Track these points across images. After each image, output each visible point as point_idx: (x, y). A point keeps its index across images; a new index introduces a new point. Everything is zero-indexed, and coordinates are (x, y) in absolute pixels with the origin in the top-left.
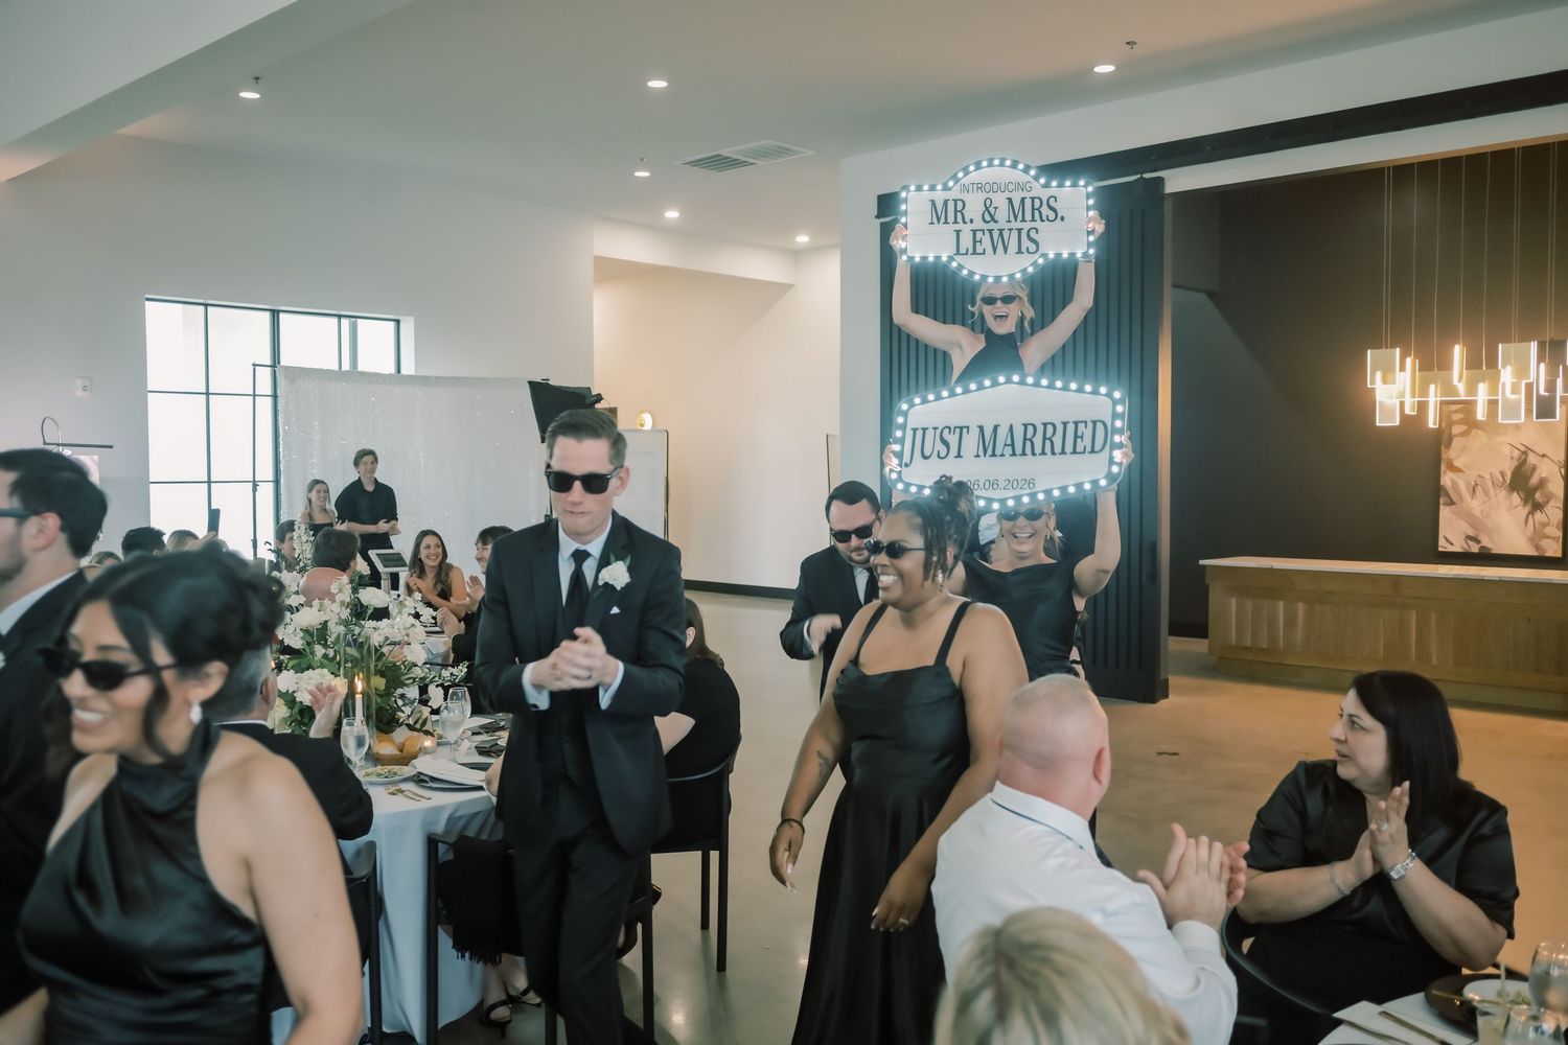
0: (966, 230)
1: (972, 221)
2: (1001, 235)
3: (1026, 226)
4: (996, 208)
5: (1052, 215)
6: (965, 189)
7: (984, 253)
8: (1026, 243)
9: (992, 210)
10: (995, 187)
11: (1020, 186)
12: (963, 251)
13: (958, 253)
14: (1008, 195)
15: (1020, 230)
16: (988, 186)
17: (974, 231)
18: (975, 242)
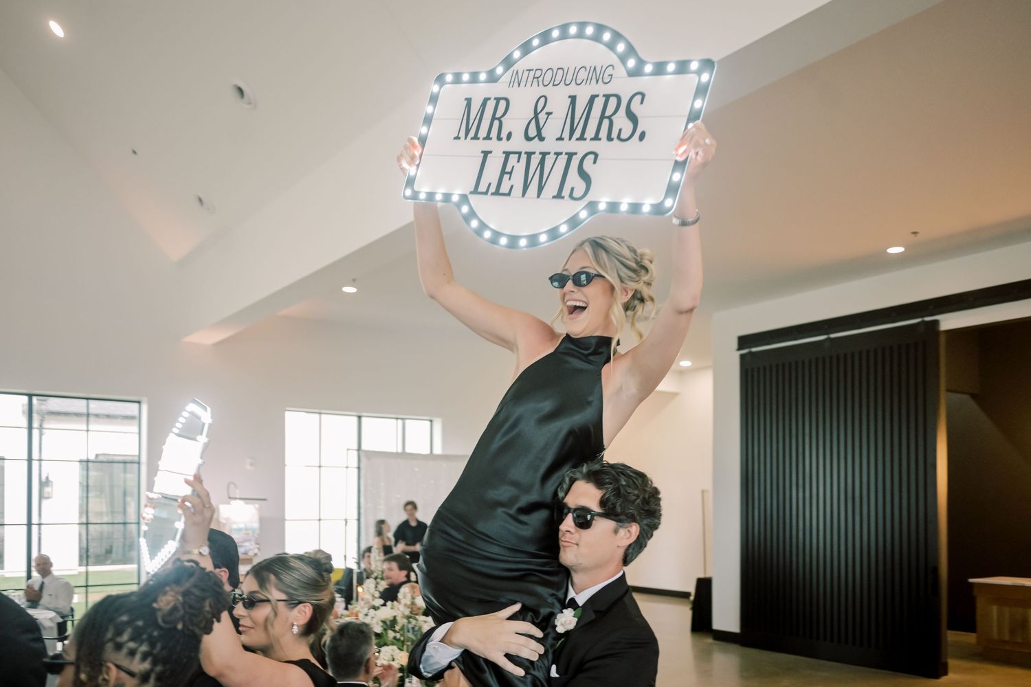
0: (498, 148)
1: (509, 136)
2: (542, 162)
3: (581, 148)
4: (549, 114)
5: (627, 127)
6: (517, 81)
7: (509, 194)
8: (574, 179)
9: (542, 117)
10: (559, 76)
11: (596, 75)
12: (482, 188)
13: (475, 191)
14: (573, 90)
15: (570, 155)
16: (549, 75)
17: (507, 154)
18: (503, 172)
